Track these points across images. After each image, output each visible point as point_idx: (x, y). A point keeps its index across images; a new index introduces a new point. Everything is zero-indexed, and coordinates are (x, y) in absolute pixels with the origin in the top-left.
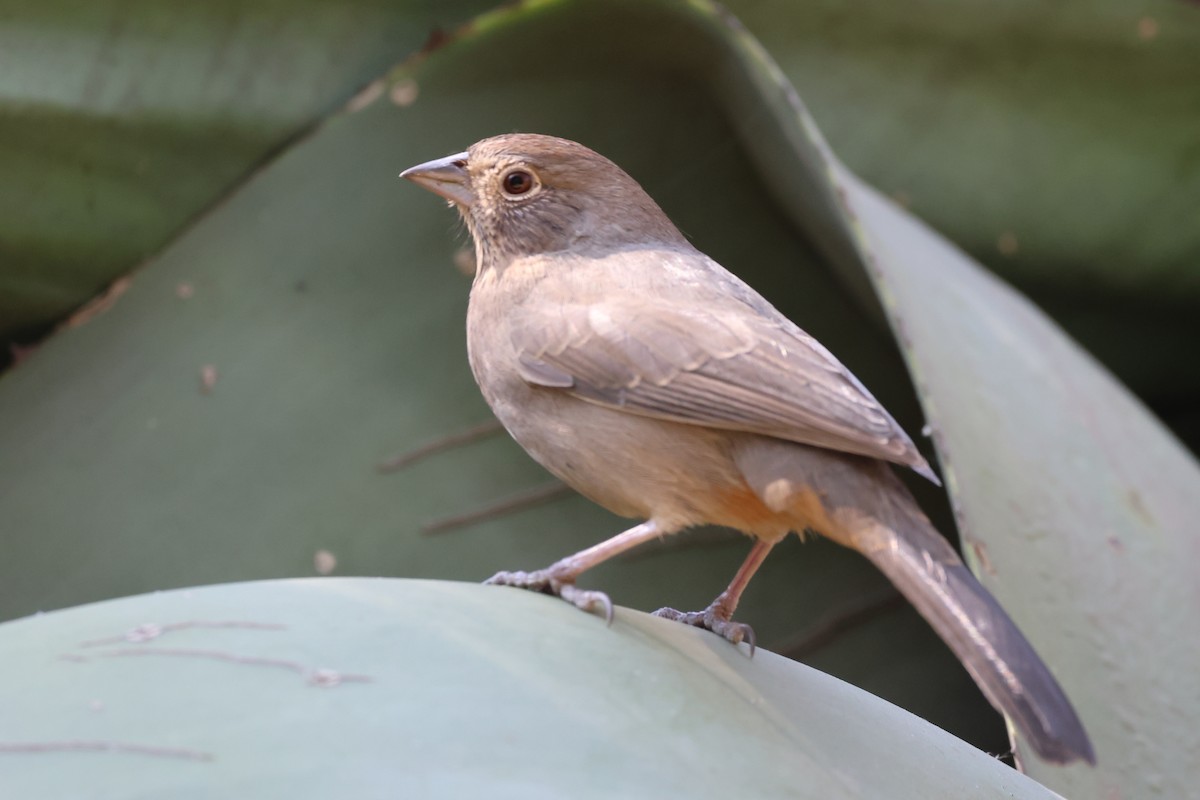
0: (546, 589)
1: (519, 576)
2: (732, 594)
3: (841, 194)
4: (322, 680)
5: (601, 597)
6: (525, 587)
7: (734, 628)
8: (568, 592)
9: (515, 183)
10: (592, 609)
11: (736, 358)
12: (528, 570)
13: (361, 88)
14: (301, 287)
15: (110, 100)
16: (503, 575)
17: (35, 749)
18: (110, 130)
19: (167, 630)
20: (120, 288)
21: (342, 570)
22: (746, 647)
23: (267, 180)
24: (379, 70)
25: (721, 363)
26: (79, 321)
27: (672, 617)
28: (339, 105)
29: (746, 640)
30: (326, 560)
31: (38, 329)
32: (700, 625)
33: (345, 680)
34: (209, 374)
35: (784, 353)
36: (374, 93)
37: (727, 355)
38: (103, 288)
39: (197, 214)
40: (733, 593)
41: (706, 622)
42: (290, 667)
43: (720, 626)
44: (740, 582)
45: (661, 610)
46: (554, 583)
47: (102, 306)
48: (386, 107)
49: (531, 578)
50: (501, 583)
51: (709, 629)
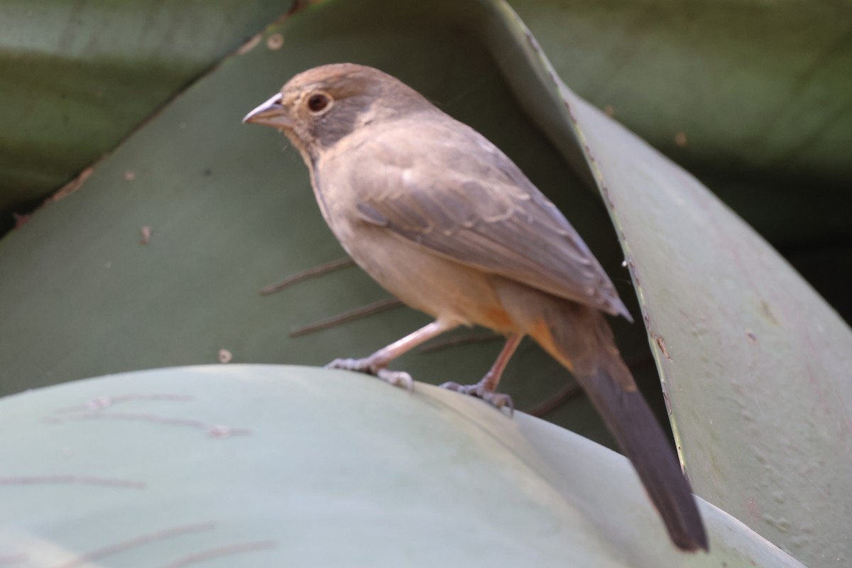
0: (368, 371)
1: (349, 362)
2: (494, 374)
3: (567, 105)
4: (216, 434)
5: (405, 376)
6: (353, 370)
7: (500, 397)
8: (383, 373)
9: (316, 103)
10: (398, 384)
11: (499, 223)
12: (356, 358)
13: (247, 40)
14: (208, 173)
15: (78, 48)
16: (338, 361)
17: (26, 481)
18: (79, 69)
19: (114, 401)
20: (86, 175)
21: (236, 360)
22: (507, 409)
23: (182, 100)
24: (259, 27)
25: (488, 225)
26: (58, 197)
27: (454, 389)
28: (232, 51)
29: (507, 405)
30: (226, 354)
31: (32, 202)
32: (474, 394)
33: (234, 433)
34: (146, 231)
35: (531, 220)
36: (256, 41)
37: (493, 219)
38: (75, 175)
39: (137, 126)
40: (496, 372)
41: (479, 393)
42: (196, 425)
43: (489, 395)
44: (501, 364)
45: (447, 384)
46: (373, 368)
47: (75, 187)
48: (263, 50)
49: (358, 363)
50: (337, 367)
51: (480, 397)
